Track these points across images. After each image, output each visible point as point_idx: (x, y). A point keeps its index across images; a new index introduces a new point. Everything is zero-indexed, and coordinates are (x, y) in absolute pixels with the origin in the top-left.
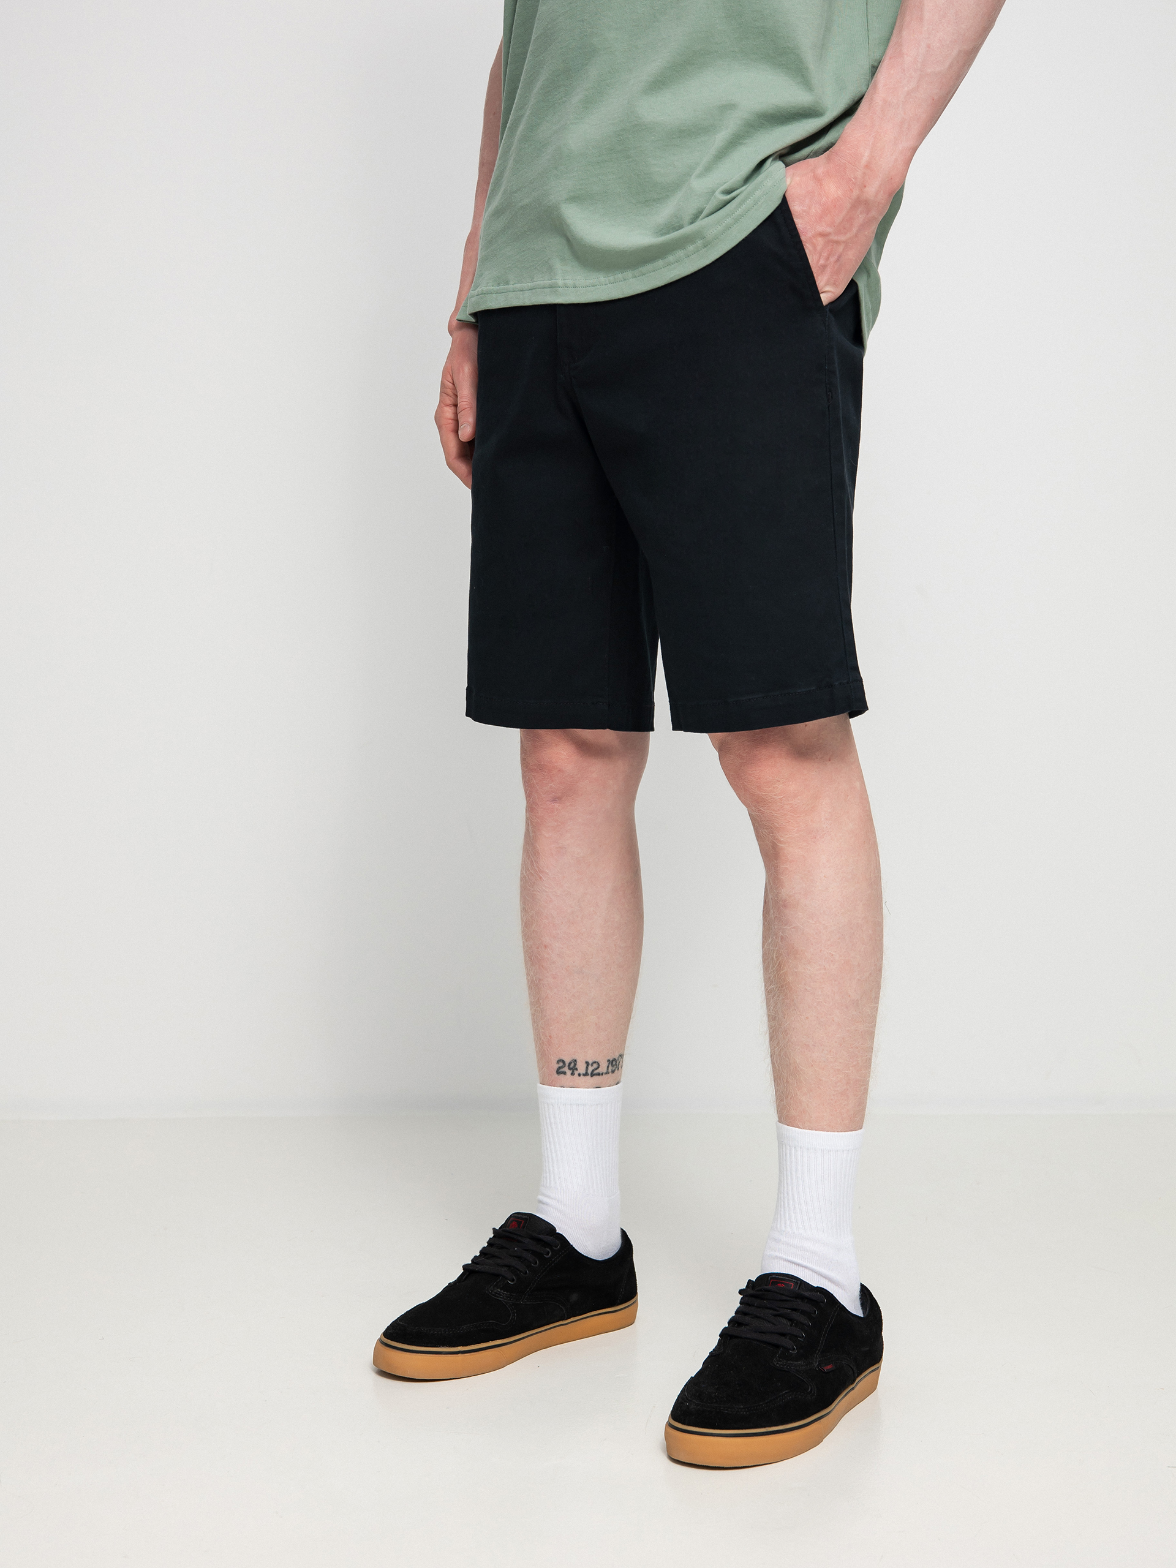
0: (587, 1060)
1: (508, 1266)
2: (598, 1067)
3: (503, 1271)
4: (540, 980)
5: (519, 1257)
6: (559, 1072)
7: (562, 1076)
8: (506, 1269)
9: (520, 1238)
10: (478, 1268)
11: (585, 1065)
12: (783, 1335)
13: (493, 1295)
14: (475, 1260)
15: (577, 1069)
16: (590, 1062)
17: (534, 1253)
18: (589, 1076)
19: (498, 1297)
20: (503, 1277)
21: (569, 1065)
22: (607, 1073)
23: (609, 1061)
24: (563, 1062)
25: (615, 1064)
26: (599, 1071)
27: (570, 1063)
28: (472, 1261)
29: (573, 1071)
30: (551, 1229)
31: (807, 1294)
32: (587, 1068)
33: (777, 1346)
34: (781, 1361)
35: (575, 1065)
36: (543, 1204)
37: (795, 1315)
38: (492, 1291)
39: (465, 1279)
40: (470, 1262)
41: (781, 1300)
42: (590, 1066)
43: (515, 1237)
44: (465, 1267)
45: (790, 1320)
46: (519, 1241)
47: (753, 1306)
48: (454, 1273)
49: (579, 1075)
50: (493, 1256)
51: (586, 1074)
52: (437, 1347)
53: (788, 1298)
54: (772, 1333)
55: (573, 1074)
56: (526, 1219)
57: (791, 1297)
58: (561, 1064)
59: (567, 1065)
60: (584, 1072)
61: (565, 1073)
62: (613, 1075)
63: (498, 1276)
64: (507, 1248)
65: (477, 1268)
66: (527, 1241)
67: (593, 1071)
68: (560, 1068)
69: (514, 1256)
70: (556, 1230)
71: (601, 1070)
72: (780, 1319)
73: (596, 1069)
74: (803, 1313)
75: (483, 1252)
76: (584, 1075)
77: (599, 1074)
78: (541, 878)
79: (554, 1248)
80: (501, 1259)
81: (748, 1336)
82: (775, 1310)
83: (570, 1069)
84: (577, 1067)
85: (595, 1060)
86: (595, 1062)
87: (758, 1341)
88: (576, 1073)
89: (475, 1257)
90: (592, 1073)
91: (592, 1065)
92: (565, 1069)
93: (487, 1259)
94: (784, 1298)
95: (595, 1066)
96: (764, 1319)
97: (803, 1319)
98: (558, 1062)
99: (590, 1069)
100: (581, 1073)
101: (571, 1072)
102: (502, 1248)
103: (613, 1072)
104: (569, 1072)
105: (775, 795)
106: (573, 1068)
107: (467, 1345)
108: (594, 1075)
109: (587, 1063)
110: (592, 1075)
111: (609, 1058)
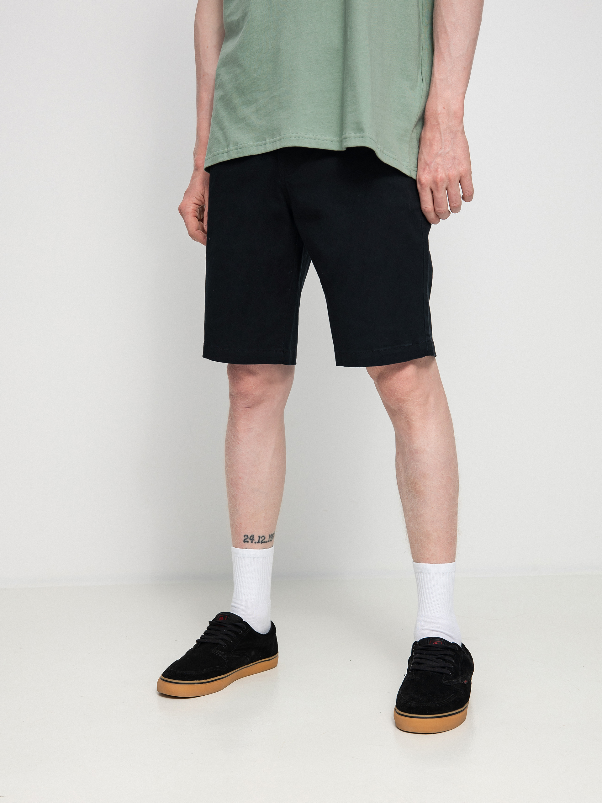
0: (259, 535)
1: (222, 639)
2: (265, 538)
3: (220, 642)
4: (236, 495)
5: (227, 635)
6: (244, 541)
7: (246, 543)
8: (220, 640)
9: (226, 625)
10: (203, 641)
11: (258, 538)
12: (444, 668)
13: (216, 654)
14: (202, 637)
15: (254, 540)
16: (261, 536)
17: (234, 632)
18: (260, 543)
19: (219, 654)
20: (220, 644)
21: (250, 538)
22: (268, 541)
23: (270, 535)
24: (247, 536)
25: (271, 536)
26: (265, 540)
27: (250, 537)
28: (200, 638)
29: (252, 541)
30: (240, 619)
31: (450, 646)
32: (259, 539)
33: (442, 673)
34: (445, 681)
35: (253, 537)
36: (235, 607)
37: (446, 657)
38: (215, 652)
39: (198, 647)
40: (200, 639)
41: (437, 651)
42: (261, 538)
43: (223, 624)
44: (197, 641)
45: (445, 660)
46: (225, 627)
47: (424, 654)
48: (191, 644)
49: (255, 543)
50: (212, 635)
51: (258, 542)
52: (193, 680)
53: (441, 649)
54: (438, 667)
55: (252, 542)
56: (228, 615)
57: (442, 649)
58: (246, 537)
59: (249, 537)
60: (258, 541)
61: (248, 542)
62: (271, 542)
63: (217, 644)
64: (218, 630)
65: (205, 640)
66: (229, 626)
67: (262, 540)
68: (245, 539)
69: (224, 634)
70: (243, 620)
71: (266, 540)
72: (439, 660)
73: (264, 539)
74: (450, 656)
75: (205, 633)
76: (257, 543)
77: (265, 542)
78: (239, 443)
79: (244, 629)
80: (218, 636)
81: (427, 669)
82: (436, 656)
83: (251, 540)
84: (254, 539)
85: (263, 535)
86: (263, 536)
87: (432, 671)
88: (254, 542)
89: (202, 636)
90: (261, 542)
91: (262, 538)
92: (248, 540)
93: (209, 636)
94: (439, 649)
95: (263, 538)
96: (431, 660)
97: (451, 659)
98: (245, 536)
99: (261, 540)
100: (256, 542)
101: (251, 541)
102: (216, 630)
103: (271, 541)
104: (250, 541)
105: (410, 398)
106: (252, 539)
107: (207, 679)
108: (263, 542)
109: (259, 537)
110: (262, 542)
111: (269, 534)
